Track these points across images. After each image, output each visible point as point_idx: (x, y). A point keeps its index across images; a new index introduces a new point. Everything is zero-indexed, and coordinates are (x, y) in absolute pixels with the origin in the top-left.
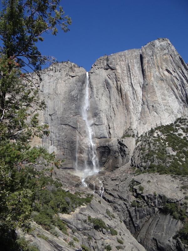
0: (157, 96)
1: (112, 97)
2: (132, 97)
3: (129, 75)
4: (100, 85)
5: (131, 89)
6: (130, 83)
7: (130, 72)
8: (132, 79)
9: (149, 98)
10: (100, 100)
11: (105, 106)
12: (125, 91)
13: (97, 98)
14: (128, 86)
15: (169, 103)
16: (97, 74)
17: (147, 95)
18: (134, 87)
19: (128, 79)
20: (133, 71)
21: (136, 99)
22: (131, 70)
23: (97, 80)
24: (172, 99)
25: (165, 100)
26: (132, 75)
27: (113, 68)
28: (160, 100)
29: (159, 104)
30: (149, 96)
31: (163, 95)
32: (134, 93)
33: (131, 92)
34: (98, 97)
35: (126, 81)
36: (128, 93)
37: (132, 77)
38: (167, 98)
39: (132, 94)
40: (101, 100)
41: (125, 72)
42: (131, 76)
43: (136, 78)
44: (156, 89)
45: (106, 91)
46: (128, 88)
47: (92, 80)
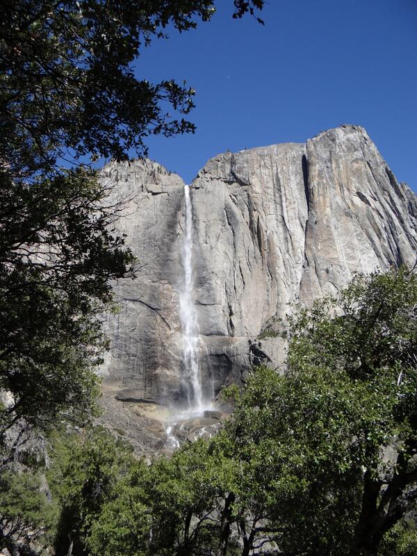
0: (336, 250)
1: (239, 244)
2: (283, 246)
3: (278, 200)
4: (215, 215)
5: (281, 229)
6: (280, 217)
7: (281, 191)
8: (285, 209)
9: (319, 253)
10: (212, 248)
11: (223, 264)
12: (268, 233)
13: (205, 245)
14: (275, 222)
15: (361, 266)
16: (209, 191)
17: (316, 245)
18: (288, 226)
19: (276, 206)
20: (287, 191)
21: (291, 252)
22: (283, 189)
23: (208, 204)
24: (369, 257)
25: (353, 258)
26: (284, 198)
27: (245, 182)
28: (343, 260)
29: (341, 267)
30: (319, 247)
31: (349, 247)
32: (287, 238)
33: (282, 236)
34: (208, 242)
35: (272, 211)
36: (275, 237)
37: (284, 204)
38: (358, 254)
39: (282, 241)
40: (214, 250)
41: (270, 191)
42: (282, 201)
43: (293, 206)
44: (335, 233)
45: (227, 229)
46: (275, 226)
47: (197, 205)
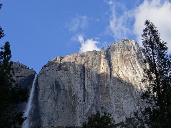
0: (110, 98)
1: (59, 100)
2: (82, 99)
3: (82, 77)
4: (49, 86)
5: (82, 91)
6: (82, 85)
7: (85, 73)
8: (86, 81)
9: (100, 100)
10: (44, 102)
11: (49, 109)
12: (75, 93)
13: (41, 100)
14: (79, 87)
15: (123, 105)
16: (47, 75)
17: (99, 96)
18: (86, 89)
19: (81, 80)
20: (88, 72)
21: (86, 101)
22: (86, 72)
23: (46, 81)
24: (128, 101)
25: (119, 101)
26: (86, 76)
27: (66, 69)
28: (113, 102)
29: (111, 106)
30: (100, 97)
31: (117, 97)
32: (85, 95)
33: (82, 94)
34: (43, 99)
35: (78, 82)
36: (79, 95)
37: (86, 79)
38: (122, 100)
39: (82, 96)
40: (46, 103)
41: (79, 73)
42: (84, 77)
43: (91, 79)
44: (111, 91)
45: (55, 93)
46: (79, 89)
47: (40, 81)
